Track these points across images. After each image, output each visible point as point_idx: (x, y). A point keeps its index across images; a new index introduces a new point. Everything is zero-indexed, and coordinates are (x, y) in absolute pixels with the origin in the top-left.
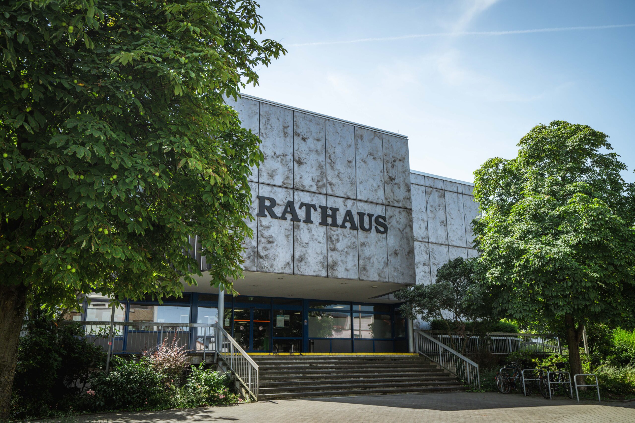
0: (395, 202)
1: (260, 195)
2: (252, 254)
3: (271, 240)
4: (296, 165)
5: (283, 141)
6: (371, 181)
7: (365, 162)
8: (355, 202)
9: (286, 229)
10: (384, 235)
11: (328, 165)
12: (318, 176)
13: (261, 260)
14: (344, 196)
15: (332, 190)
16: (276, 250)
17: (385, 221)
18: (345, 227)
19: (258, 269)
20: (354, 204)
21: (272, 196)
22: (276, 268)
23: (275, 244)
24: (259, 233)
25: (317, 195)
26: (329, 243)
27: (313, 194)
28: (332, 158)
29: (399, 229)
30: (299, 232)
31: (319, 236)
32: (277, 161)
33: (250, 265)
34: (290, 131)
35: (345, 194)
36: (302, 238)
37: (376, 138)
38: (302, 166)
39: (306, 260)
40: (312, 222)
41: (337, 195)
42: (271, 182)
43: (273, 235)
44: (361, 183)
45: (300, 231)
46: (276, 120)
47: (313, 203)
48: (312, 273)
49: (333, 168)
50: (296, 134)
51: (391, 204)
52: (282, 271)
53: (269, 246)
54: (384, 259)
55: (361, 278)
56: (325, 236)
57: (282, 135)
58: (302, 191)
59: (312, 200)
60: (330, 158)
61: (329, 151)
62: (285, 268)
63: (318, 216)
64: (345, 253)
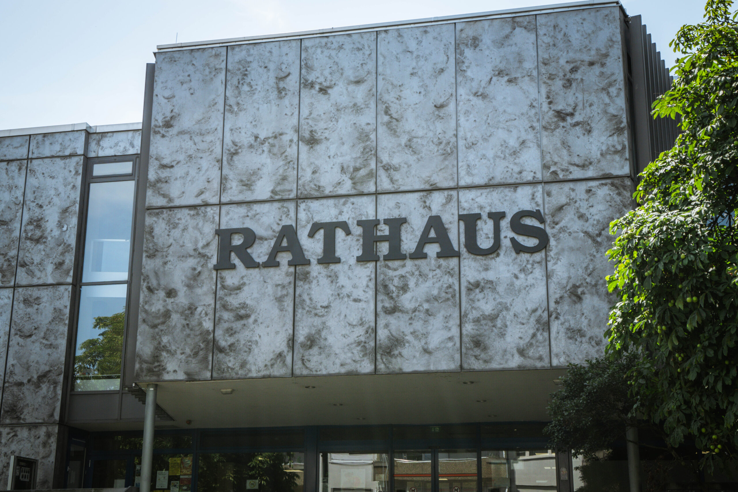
0: (572, 168)
1: (223, 227)
2: (202, 346)
3: (242, 312)
4: (304, 148)
5: (274, 108)
6: (501, 134)
7: (484, 96)
8: (454, 193)
9: (277, 285)
10: (538, 256)
11: (381, 130)
12: (356, 159)
13: (221, 356)
14: (422, 187)
15: (392, 181)
16: (253, 330)
17: (542, 221)
18: (425, 256)
19: (215, 375)
20: (449, 199)
21: (249, 224)
22: (253, 368)
23: (251, 320)
24: (218, 303)
25: (352, 199)
26: (380, 297)
27: (343, 200)
28: (393, 111)
29: (586, 233)
30: (306, 287)
31: (355, 286)
32: (260, 151)
33: (197, 370)
34: (292, 83)
35: (427, 182)
36: (313, 297)
37: (518, 30)
38: (318, 147)
39: (322, 342)
40: (338, 261)
41: (403, 188)
42: (249, 196)
43: (248, 302)
44: (471, 146)
45: (310, 283)
46: (261, 70)
47: (343, 218)
48: (335, 369)
49: (393, 132)
50: (305, 86)
51: (561, 176)
52: (267, 373)
53: (238, 325)
54: (539, 312)
55: (465, 366)
56: (372, 285)
57: (274, 95)
58: (317, 198)
59: (341, 213)
60: (387, 112)
61: (386, 97)
62: (272, 365)
63: (354, 243)
64: (422, 315)
